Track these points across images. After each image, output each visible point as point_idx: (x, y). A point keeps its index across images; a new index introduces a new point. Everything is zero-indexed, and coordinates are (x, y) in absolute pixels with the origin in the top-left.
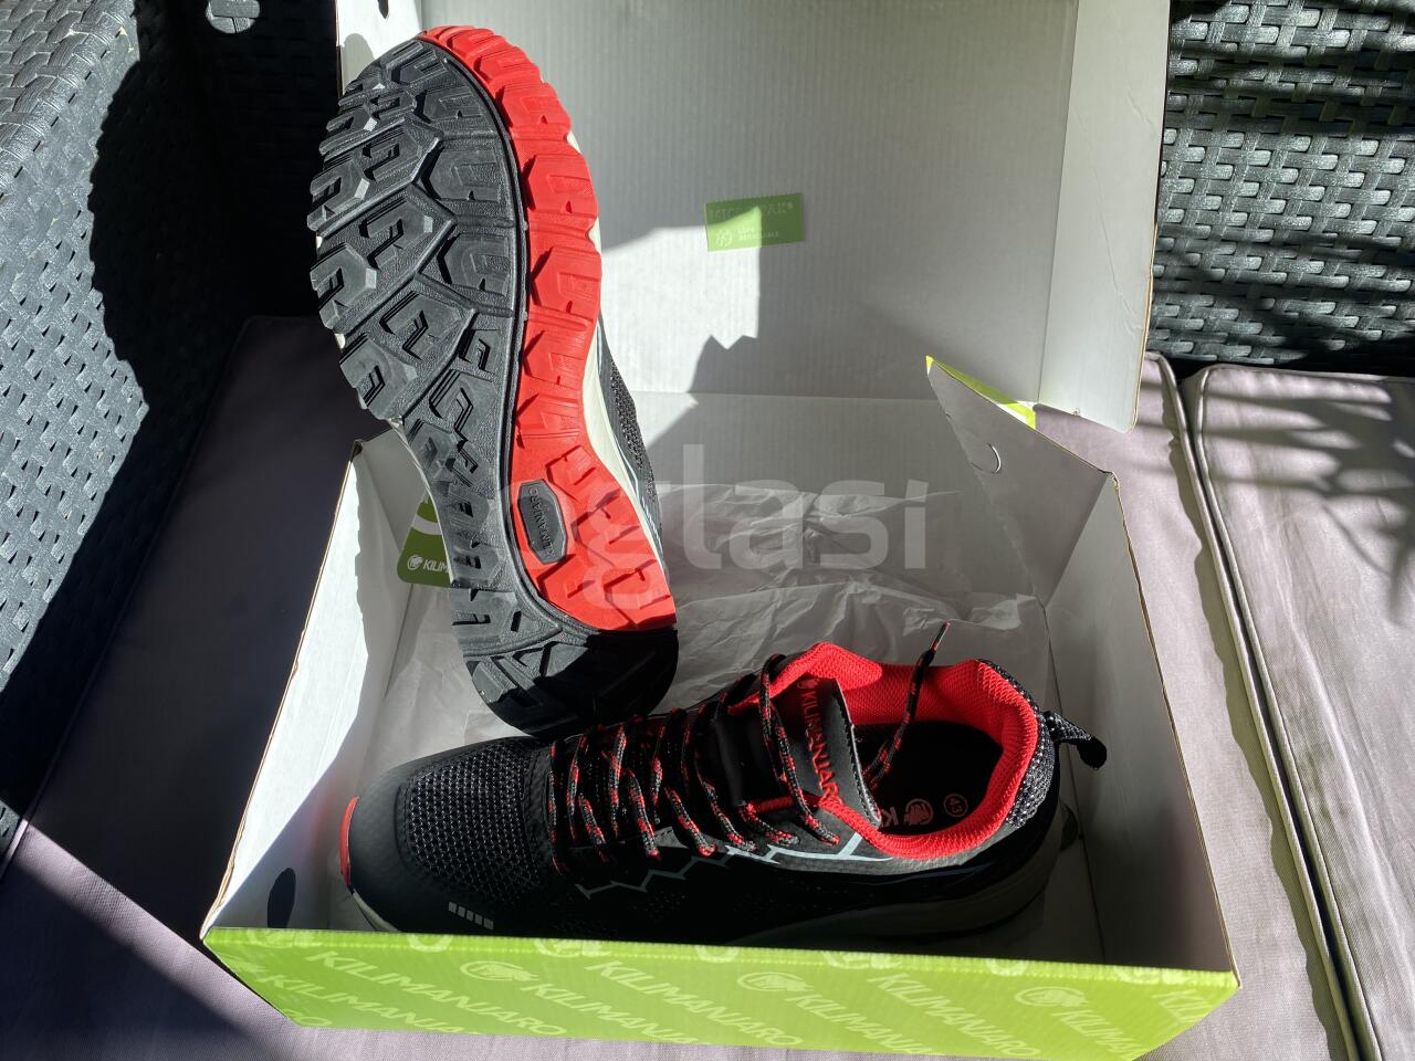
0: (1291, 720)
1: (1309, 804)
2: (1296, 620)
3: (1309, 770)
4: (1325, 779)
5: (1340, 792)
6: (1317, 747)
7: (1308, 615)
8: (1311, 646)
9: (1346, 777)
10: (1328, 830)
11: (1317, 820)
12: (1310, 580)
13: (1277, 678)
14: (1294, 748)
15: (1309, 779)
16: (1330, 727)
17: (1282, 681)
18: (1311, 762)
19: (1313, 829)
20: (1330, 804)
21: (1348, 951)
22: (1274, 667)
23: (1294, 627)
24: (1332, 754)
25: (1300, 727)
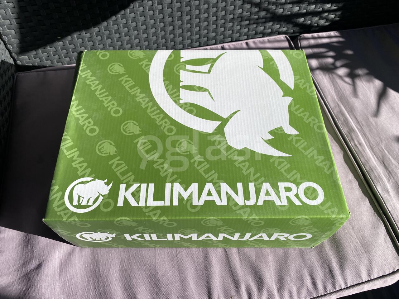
0: (342, 124)
1: (351, 144)
2: (337, 98)
3: (349, 136)
4: (354, 137)
5: (358, 140)
6: (350, 129)
7: (340, 97)
8: (342, 104)
9: (358, 135)
10: (357, 149)
11: (354, 148)
12: (338, 87)
14: (344, 131)
15: (350, 138)
16: (352, 124)
17: (337, 115)
18: (349, 133)
19: (354, 150)
20: (356, 143)
21: (369, 178)
22: (335, 112)
23: (337, 100)
24: (354, 131)
25: (344, 125)
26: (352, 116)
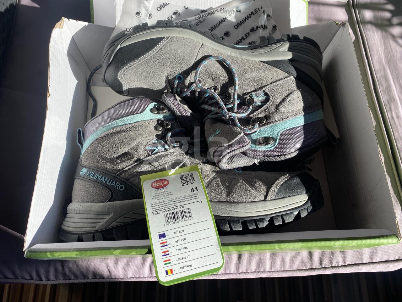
0: (383, 91)
1: (388, 115)
2: (385, 60)
3: (388, 105)
4: (393, 107)
5: (397, 111)
7: (389, 59)
8: (389, 68)
9: (399, 107)
10: (393, 122)
11: (390, 120)
12: (389, 47)
13: (379, 79)
15: (388, 108)
16: (394, 93)
17: (380, 79)
18: (389, 103)
19: (389, 122)
20: (394, 115)
21: (399, 156)
22: (378, 75)
23: (384, 62)
24: (395, 101)
25: (385, 93)
26: (397, 84)
